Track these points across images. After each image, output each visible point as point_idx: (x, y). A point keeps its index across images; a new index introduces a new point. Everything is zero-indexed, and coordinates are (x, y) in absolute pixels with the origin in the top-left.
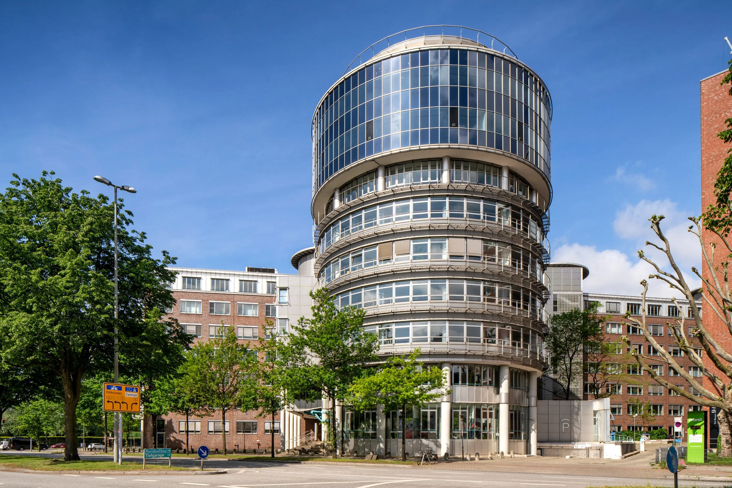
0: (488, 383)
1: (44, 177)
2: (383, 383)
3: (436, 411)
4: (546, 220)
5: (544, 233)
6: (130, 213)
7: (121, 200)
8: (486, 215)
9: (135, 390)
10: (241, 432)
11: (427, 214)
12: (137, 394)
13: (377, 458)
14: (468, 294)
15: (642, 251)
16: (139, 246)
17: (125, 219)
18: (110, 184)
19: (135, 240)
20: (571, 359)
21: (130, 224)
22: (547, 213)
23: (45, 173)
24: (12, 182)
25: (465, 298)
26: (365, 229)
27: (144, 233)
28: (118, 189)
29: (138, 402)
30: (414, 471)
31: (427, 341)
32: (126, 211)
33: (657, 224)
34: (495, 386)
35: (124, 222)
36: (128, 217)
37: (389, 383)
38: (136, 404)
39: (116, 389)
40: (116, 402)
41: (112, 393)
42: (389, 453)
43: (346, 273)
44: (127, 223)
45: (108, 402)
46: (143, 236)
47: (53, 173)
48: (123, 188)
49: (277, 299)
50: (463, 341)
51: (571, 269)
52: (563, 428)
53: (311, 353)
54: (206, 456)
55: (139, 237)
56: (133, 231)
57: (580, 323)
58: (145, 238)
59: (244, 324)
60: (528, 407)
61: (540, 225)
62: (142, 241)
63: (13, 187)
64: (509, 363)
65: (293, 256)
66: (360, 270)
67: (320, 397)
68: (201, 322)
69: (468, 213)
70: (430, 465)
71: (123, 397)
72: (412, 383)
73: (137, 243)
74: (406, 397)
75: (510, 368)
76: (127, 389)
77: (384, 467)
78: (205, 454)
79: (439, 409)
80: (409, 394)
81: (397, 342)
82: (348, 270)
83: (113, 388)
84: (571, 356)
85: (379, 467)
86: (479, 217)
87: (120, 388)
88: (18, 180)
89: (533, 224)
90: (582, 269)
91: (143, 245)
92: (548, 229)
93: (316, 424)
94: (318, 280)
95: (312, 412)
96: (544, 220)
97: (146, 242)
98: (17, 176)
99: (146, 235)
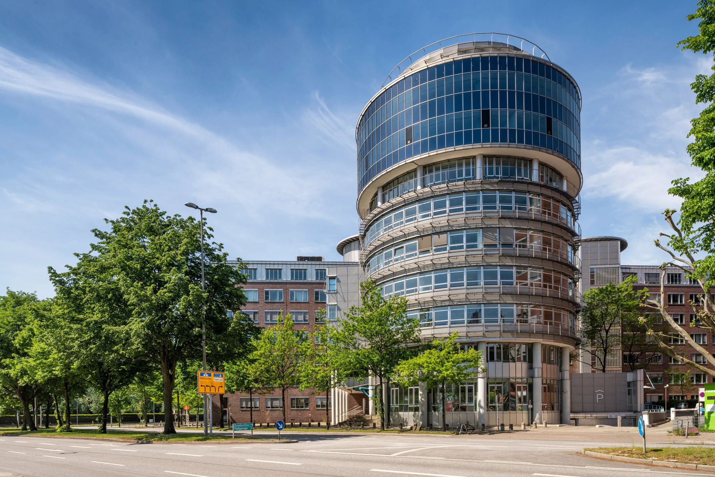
0: (522, 359)
1: (145, 204)
2: (425, 364)
3: (473, 386)
4: (577, 204)
5: (575, 217)
6: (211, 229)
7: (205, 219)
8: (517, 206)
9: (220, 376)
10: (294, 407)
11: (463, 208)
12: (222, 379)
13: (420, 429)
14: (501, 279)
15: (658, 240)
16: (218, 255)
17: (208, 234)
18: (197, 207)
19: (214, 250)
20: (607, 332)
21: (211, 238)
22: (577, 198)
23: (146, 201)
24: (124, 213)
25: (499, 283)
26: (406, 224)
27: (222, 244)
28: (203, 211)
29: (223, 386)
30: (453, 439)
31: (464, 323)
32: (208, 228)
33: (670, 218)
34: (529, 362)
35: (206, 236)
36: (209, 232)
37: (430, 363)
38: (222, 387)
39: (207, 375)
40: (207, 386)
41: (204, 378)
42: (431, 425)
43: (389, 263)
44: (209, 237)
45: (202, 386)
46: (221, 246)
47: (152, 201)
48: (207, 210)
49: (327, 287)
50: (497, 322)
51: (608, 243)
52: (597, 398)
53: (360, 338)
54: (281, 429)
55: (218, 247)
56: (213, 243)
57: (615, 297)
58: (223, 248)
59: (295, 309)
60: (562, 380)
61: (571, 210)
62: (220, 250)
63: (125, 216)
64: (541, 341)
65: (339, 244)
66: (402, 261)
67: (367, 375)
68: (257, 309)
69: (500, 205)
70: (467, 435)
71: (212, 382)
72: (451, 363)
73: (216, 253)
74: (446, 375)
75: (542, 345)
76: (215, 375)
77: (427, 436)
78: (281, 427)
79: (476, 384)
80: (448, 372)
81: (436, 324)
82: (391, 261)
83: (204, 375)
84: (607, 328)
85: (422, 436)
86: (511, 208)
87: (210, 375)
88: (128, 211)
89: (563, 210)
90: (619, 242)
91: (221, 254)
92: (579, 212)
93: (364, 400)
94: (364, 270)
95: (360, 388)
96: (574, 205)
97: (223, 251)
98: (127, 207)
99: (223, 246)
